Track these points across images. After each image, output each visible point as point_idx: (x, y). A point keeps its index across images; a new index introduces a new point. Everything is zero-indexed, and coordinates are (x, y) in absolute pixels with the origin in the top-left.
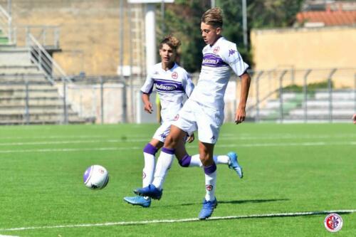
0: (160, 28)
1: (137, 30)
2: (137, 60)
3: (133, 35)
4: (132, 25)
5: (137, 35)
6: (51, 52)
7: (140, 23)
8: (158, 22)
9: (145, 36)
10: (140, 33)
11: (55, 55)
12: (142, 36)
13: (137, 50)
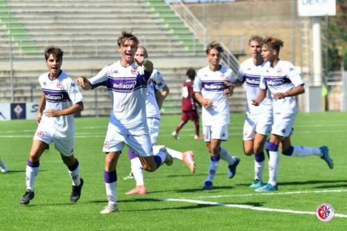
0: (325, 36)
1: (305, 38)
2: (306, 62)
3: (303, 42)
4: (302, 34)
5: (306, 42)
6: (237, 56)
7: (308, 33)
8: (322, 31)
9: (312, 42)
10: (308, 40)
11: (241, 58)
12: (310, 42)
13: (306, 54)
